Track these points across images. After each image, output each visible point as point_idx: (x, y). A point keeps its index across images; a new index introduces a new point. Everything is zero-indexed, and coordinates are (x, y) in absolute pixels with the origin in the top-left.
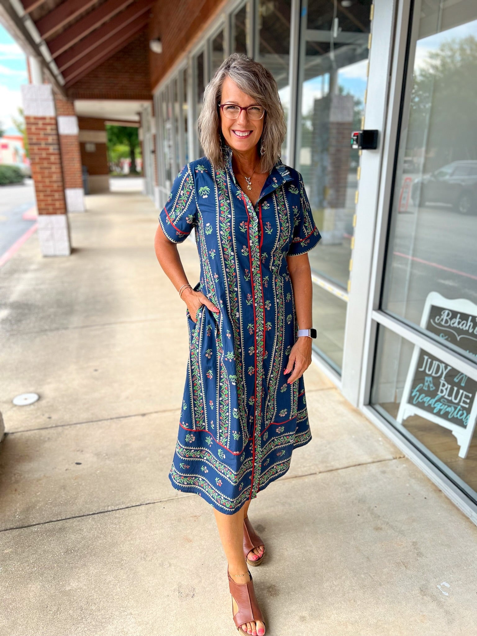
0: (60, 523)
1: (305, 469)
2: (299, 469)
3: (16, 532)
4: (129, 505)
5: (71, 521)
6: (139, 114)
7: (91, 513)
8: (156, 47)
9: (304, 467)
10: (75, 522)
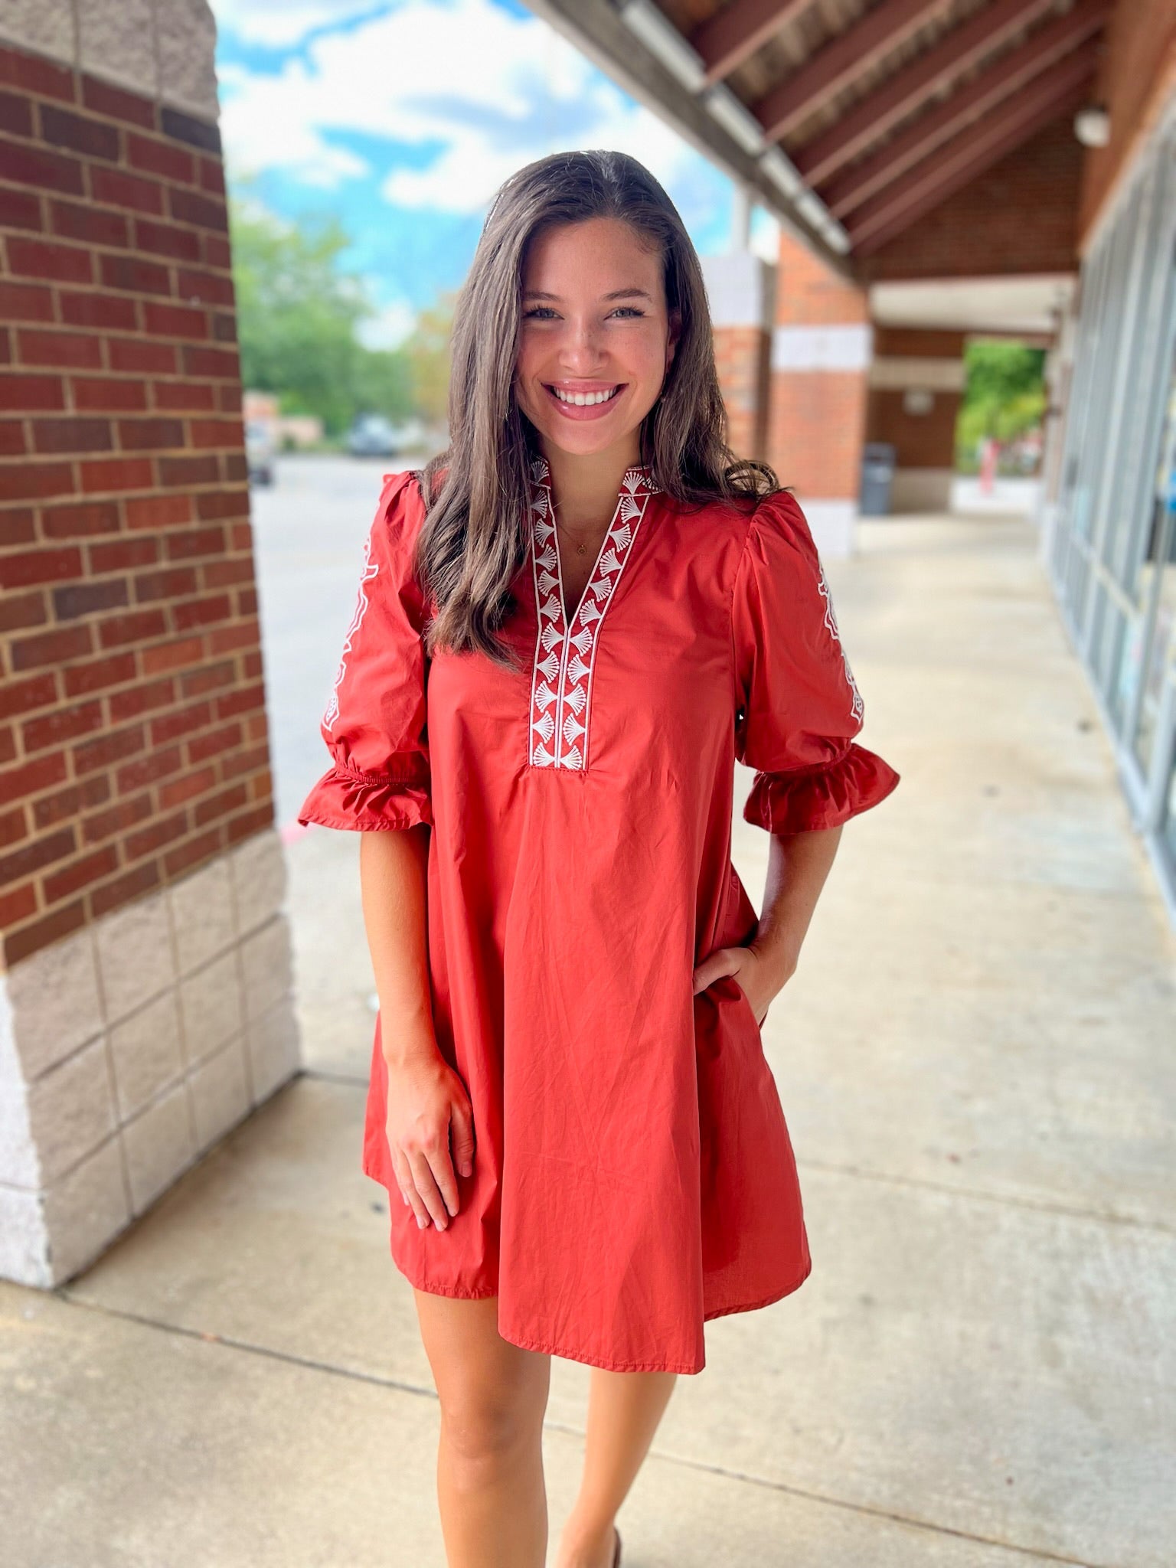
0: (230, 1354)
1: (959, 1503)
2: (936, 1497)
3: (140, 1332)
4: (397, 1378)
5: (253, 1358)
6: (1056, 314)
7: (307, 1358)
8: (1092, 130)
9: (959, 1494)
10: (257, 1367)
